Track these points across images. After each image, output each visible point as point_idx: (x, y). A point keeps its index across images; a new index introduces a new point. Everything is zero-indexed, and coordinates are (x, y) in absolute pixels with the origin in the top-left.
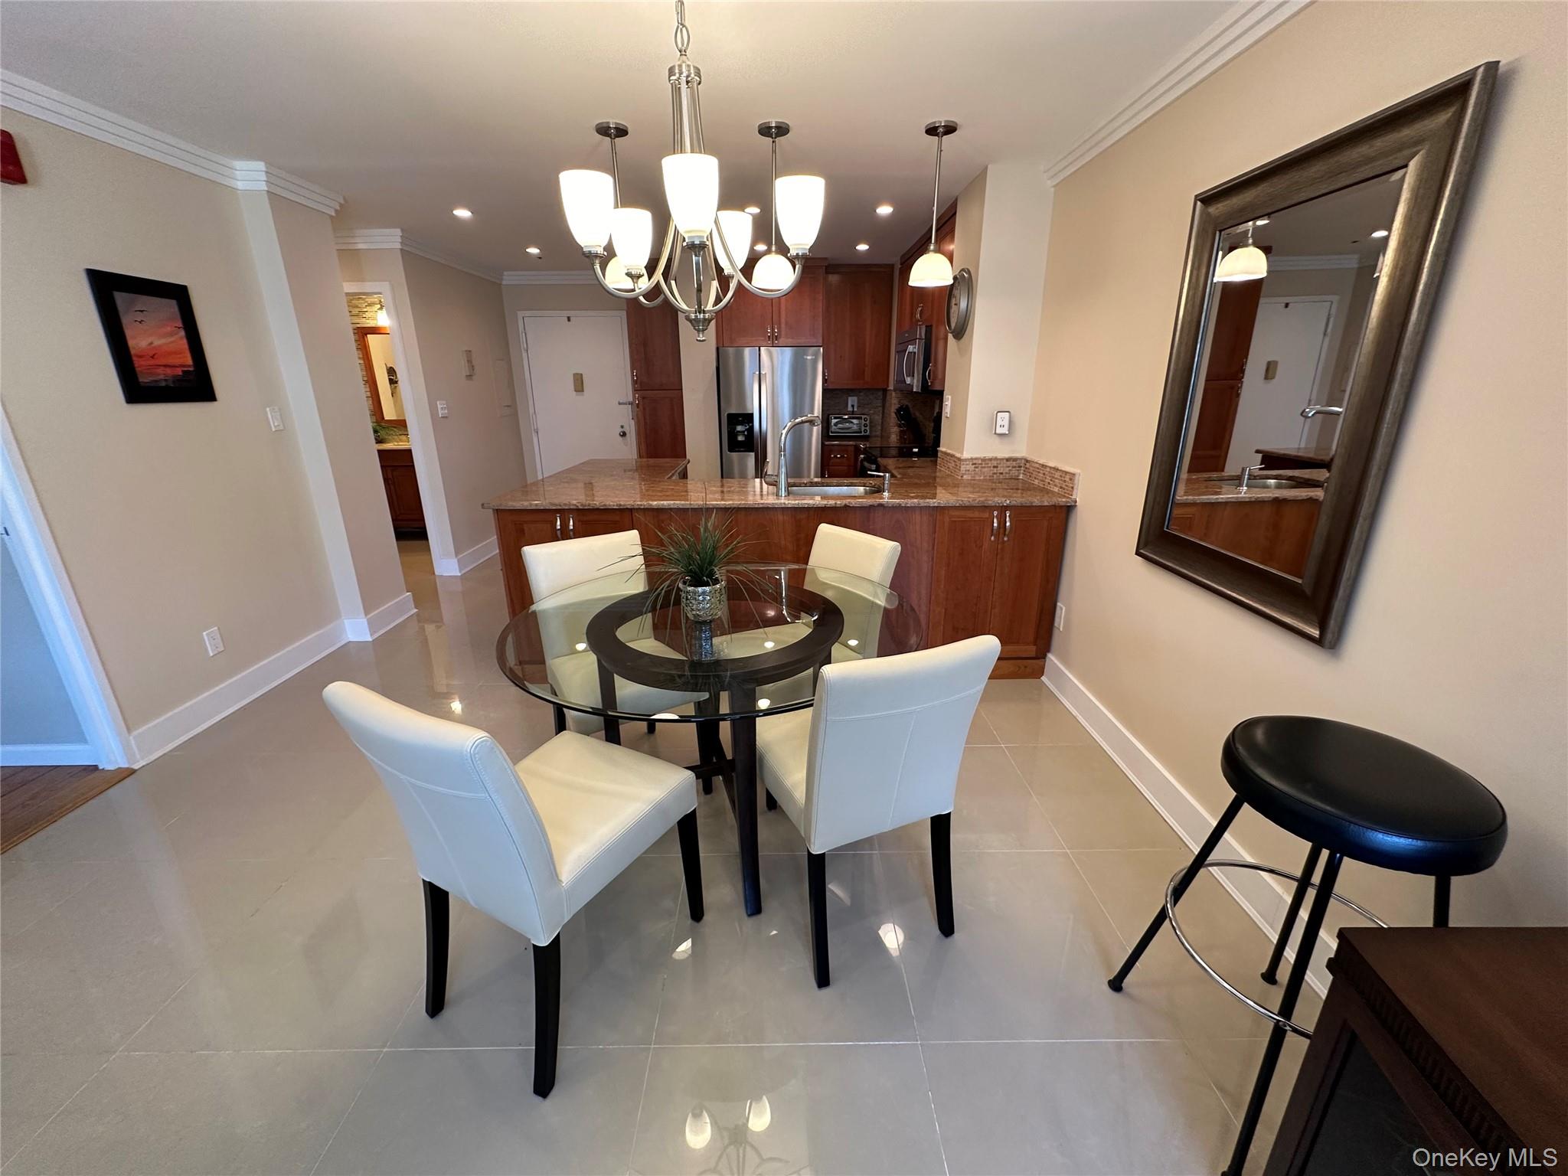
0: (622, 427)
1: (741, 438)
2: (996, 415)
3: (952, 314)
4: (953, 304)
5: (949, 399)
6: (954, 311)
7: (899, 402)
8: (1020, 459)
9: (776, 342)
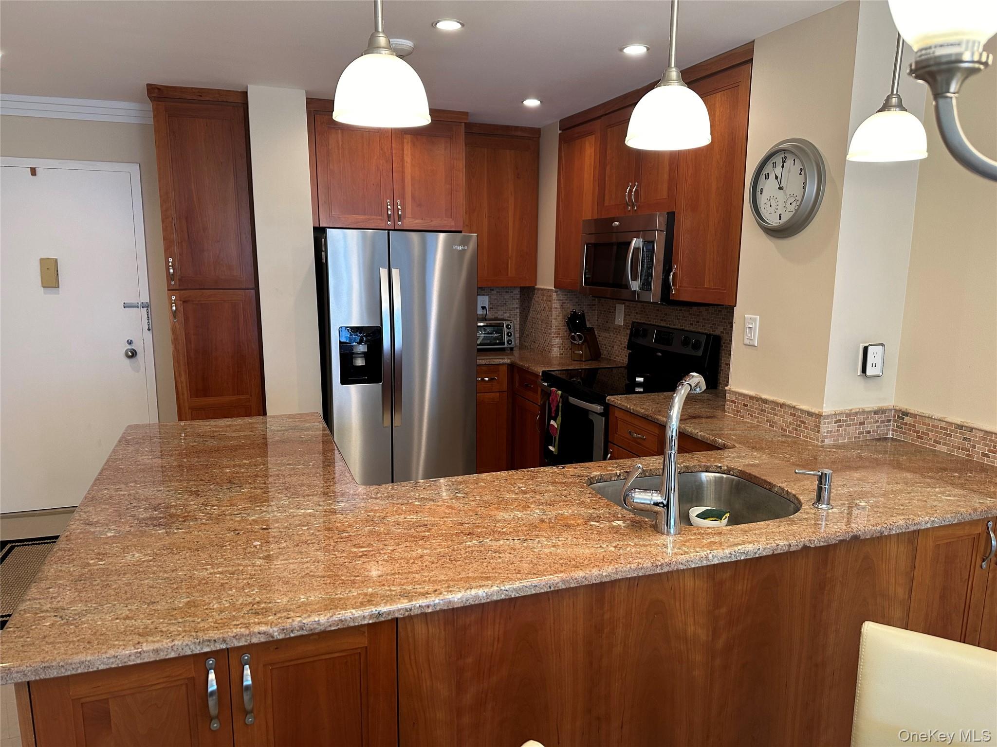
0: (130, 343)
1: (360, 362)
2: (866, 350)
3: (766, 201)
4: (769, 187)
5: (755, 320)
6: (772, 197)
7: (562, 306)
8: (891, 410)
9: (400, 223)
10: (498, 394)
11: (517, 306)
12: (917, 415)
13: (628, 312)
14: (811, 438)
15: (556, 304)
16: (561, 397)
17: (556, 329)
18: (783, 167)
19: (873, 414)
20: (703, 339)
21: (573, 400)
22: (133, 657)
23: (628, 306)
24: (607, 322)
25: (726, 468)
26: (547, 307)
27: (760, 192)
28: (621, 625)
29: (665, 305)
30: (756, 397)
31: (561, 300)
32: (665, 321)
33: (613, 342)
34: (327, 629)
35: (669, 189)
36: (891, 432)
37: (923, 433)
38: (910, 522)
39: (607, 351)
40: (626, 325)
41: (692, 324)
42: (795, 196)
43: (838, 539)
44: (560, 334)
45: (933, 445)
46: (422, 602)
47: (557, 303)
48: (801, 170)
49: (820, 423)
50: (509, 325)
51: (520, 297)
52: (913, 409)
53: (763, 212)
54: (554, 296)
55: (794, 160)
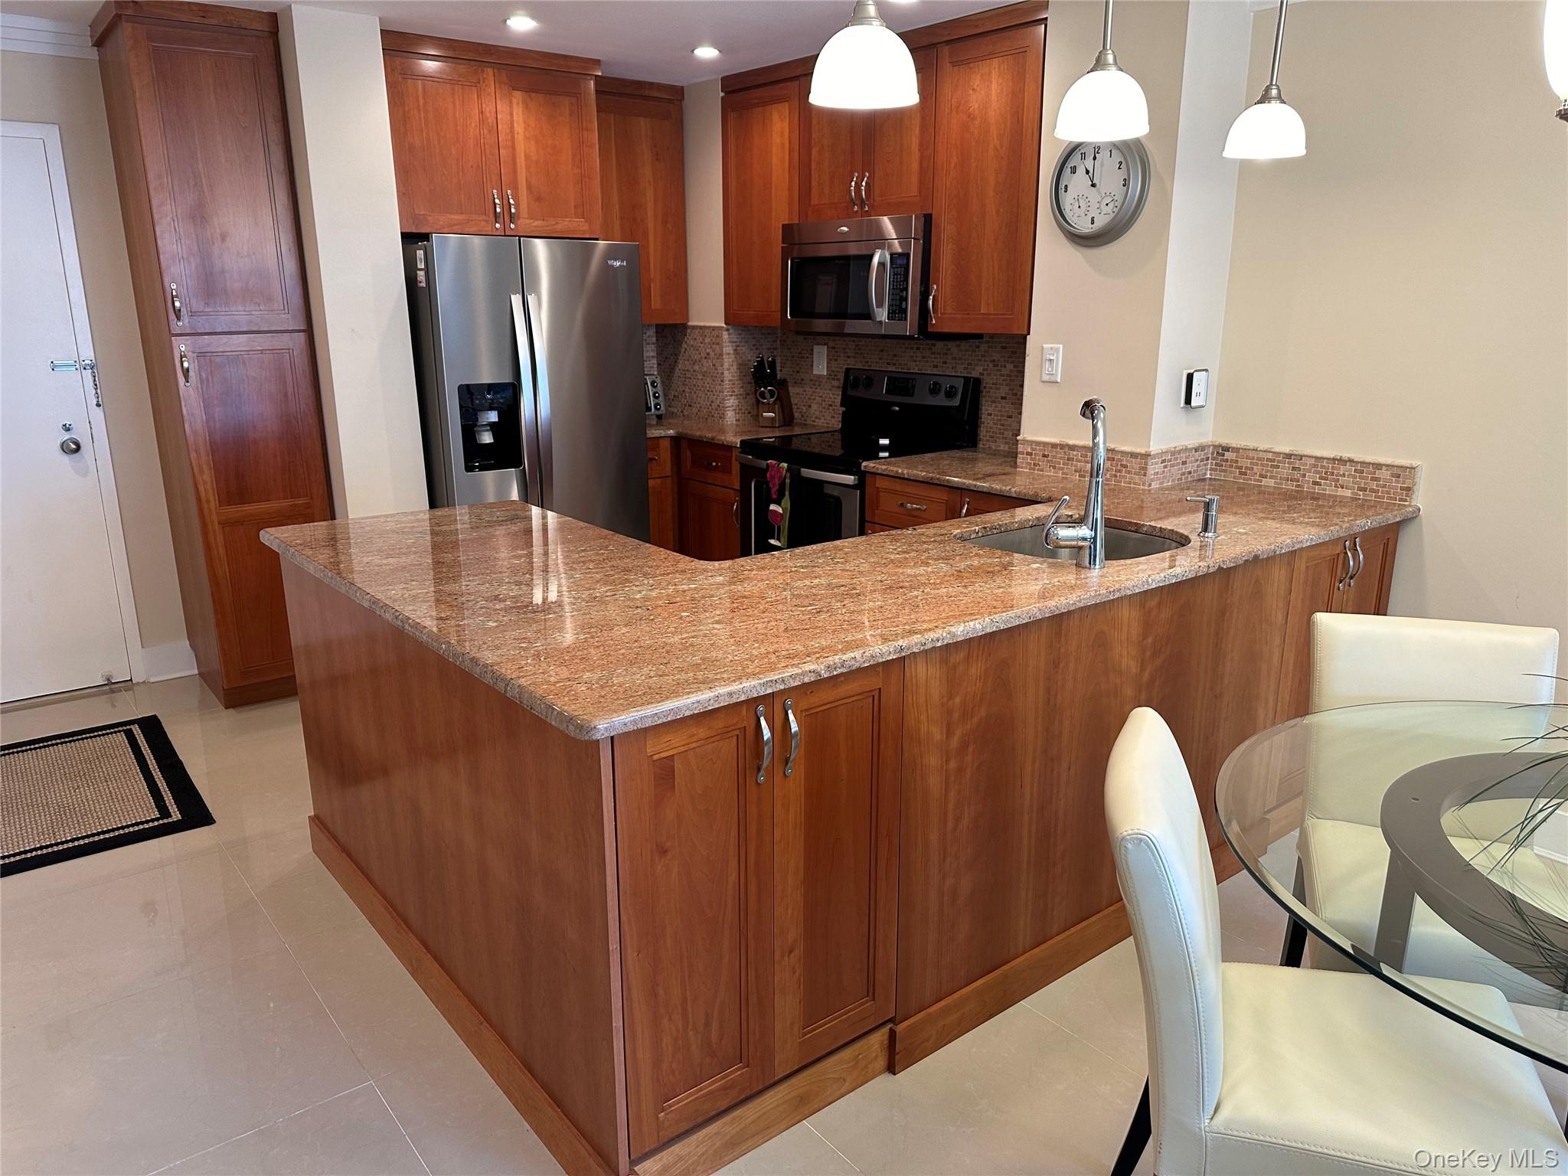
0: (68, 427)
1: (487, 438)
2: (1190, 377)
3: (1072, 201)
4: (1077, 184)
5: (1057, 350)
6: (1081, 196)
7: (736, 350)
8: (1209, 446)
9: (512, 226)
10: (659, 481)
11: (652, 354)
12: (1239, 449)
13: (834, 356)
14: (1135, 483)
15: (728, 349)
16: (787, 471)
17: (729, 384)
18: (1095, 158)
19: (1194, 451)
20: (959, 385)
21: (806, 472)
22: (712, 702)
23: (833, 348)
24: (798, 372)
25: (1077, 516)
26: (712, 354)
27: (1063, 189)
28: (1073, 659)
29: (922, 339)
30: (1060, 445)
31: (735, 342)
32: (894, 364)
33: (809, 399)
34: (862, 666)
35: (921, 183)
36: (1209, 472)
37: (1247, 468)
38: (1294, 540)
39: (800, 412)
40: (830, 375)
41: (936, 367)
42: (1112, 195)
43: (1244, 559)
44: (734, 392)
45: (1258, 481)
46: (932, 635)
47: (729, 346)
48: (1121, 163)
49: (1146, 465)
50: (655, 382)
51: (657, 340)
52: (1234, 443)
53: (1068, 214)
54: (725, 335)
55: (1111, 151)
